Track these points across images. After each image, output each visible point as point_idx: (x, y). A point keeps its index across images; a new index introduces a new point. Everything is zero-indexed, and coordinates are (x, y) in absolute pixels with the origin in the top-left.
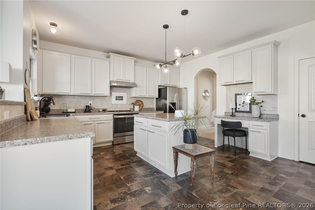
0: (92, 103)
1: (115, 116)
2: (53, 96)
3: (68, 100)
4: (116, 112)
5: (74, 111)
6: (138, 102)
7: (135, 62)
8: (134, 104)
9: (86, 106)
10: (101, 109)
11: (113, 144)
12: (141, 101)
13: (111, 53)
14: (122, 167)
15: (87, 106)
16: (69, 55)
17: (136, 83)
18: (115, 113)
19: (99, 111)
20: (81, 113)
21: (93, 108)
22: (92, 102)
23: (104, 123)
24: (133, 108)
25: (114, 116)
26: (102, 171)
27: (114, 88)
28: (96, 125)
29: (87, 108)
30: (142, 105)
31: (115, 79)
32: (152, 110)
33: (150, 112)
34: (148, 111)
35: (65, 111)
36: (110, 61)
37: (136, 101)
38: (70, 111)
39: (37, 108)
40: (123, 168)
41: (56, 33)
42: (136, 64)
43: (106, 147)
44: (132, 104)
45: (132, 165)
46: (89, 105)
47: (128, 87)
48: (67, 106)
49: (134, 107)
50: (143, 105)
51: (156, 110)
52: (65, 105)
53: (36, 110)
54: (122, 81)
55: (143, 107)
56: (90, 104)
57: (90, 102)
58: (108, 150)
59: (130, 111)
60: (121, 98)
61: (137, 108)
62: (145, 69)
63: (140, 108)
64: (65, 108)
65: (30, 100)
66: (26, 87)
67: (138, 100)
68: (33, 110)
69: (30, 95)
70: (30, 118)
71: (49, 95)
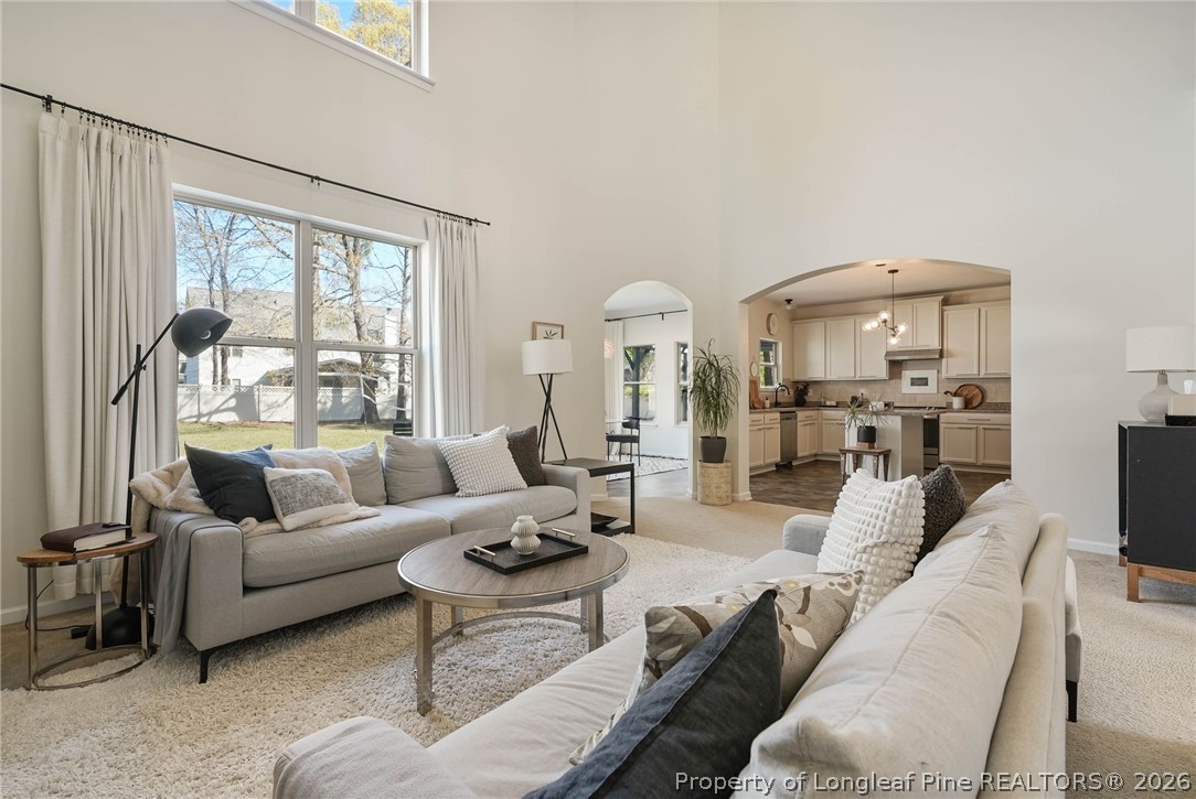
6: (967, 388)
8: (952, 394)
9: (852, 397)
15: (855, 397)
17: (948, 348)
27: (908, 363)
30: (980, 397)
31: (895, 348)
35: (823, 404)
37: (961, 387)
38: (829, 405)
39: (767, 397)
42: (946, 307)
44: (946, 394)
47: (929, 359)
48: (827, 396)
50: (983, 396)
52: (823, 396)
53: (766, 400)
54: (910, 348)
56: (861, 394)
57: (861, 391)
59: (944, 408)
60: (924, 382)
62: (976, 313)
63: (975, 403)
64: (823, 400)
65: (755, 390)
66: (752, 378)
67: (965, 385)
68: (757, 399)
69: (757, 385)
70: (752, 406)
71: (805, 382)
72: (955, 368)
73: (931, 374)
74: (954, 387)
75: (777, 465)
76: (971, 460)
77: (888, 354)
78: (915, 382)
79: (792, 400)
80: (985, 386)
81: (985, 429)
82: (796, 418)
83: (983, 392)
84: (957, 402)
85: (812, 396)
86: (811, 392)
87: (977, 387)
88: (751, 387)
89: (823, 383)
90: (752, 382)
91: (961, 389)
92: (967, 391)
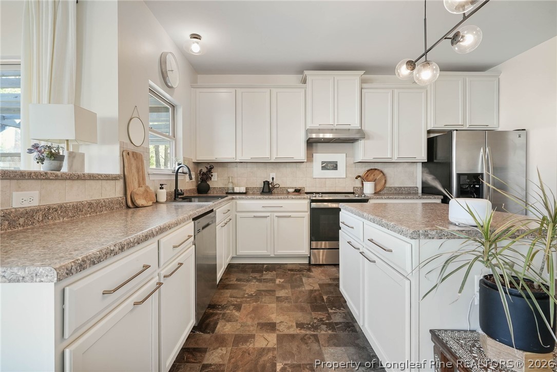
0: (276, 177)
1: (314, 205)
2: (213, 164)
3: (238, 171)
4: (314, 195)
5: (245, 192)
6: (373, 172)
7: (363, 81)
8: (363, 179)
9: (264, 182)
10: (293, 188)
11: (310, 264)
12: (382, 172)
13: (306, 72)
14: (298, 331)
15: (266, 183)
16: (233, 90)
17: (366, 128)
18: (314, 198)
19: (288, 193)
20: (257, 194)
21: (278, 186)
22: (276, 175)
23: (290, 217)
24: (361, 186)
25: (311, 203)
26: (252, 328)
27: (319, 144)
28: (276, 219)
29: (266, 185)
30: (384, 181)
31: (316, 125)
32: (409, 194)
33: (401, 199)
34: (399, 194)
35: (231, 191)
36: (306, 88)
37: (368, 171)
38: (238, 191)
39: (163, 185)
40: (298, 335)
41: (200, 52)
42: (364, 85)
43: (294, 267)
44: (356, 178)
45: (323, 332)
46: (271, 181)
47: (346, 140)
48: (235, 181)
49: (363, 184)
50: (386, 181)
51: (422, 192)
52: (230, 181)
53: (161, 188)
54: (331, 127)
55: (388, 185)
56: (273, 179)
57: (273, 175)
58: (294, 274)
59: (353, 193)
60: (333, 166)
61: (369, 188)
62: (390, 95)
63: (379, 188)
64: (230, 186)
65: (138, 172)
66: (131, 148)
67: (372, 169)
68: (142, 189)
69: (142, 161)
70: (130, 204)
71: (208, 163)
72: (365, 152)
73: (338, 156)
74: (362, 171)
77: (308, 131)
78: (326, 166)
79: (194, 186)
83: (385, 176)
85: (216, 181)
86: (215, 177)
88: (130, 164)
89: (229, 165)
90: (130, 154)
91: (368, 173)
92: (373, 175)
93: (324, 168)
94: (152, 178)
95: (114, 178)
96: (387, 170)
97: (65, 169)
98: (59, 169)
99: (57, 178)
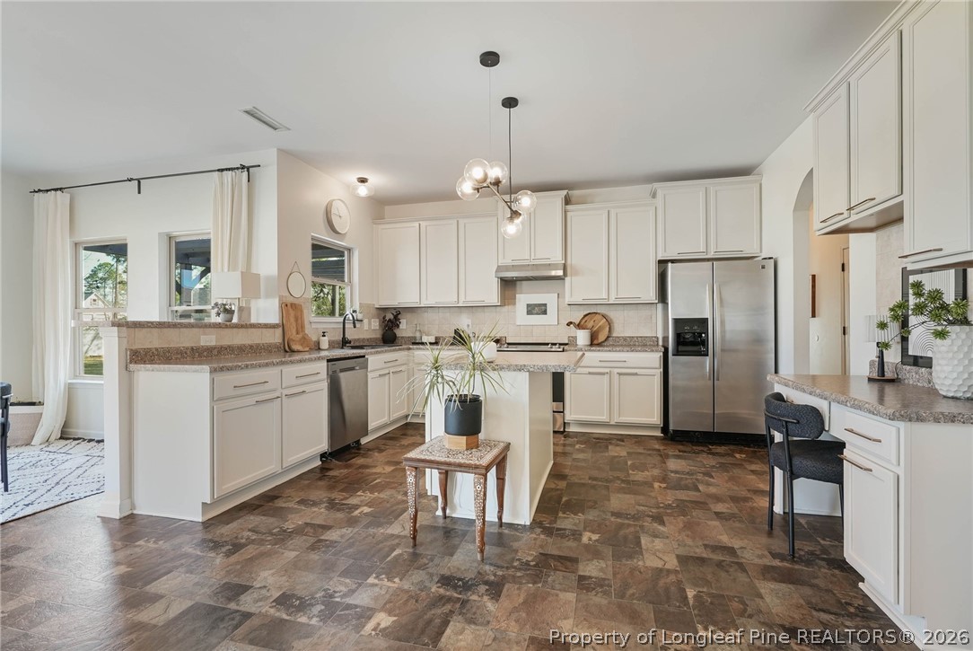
0: (472, 324)
2: (401, 310)
3: (429, 316)
5: (433, 342)
6: (593, 317)
8: (575, 326)
9: (456, 330)
16: (417, 224)
22: (471, 321)
27: (524, 282)
30: (608, 329)
31: (508, 261)
32: (645, 345)
35: (419, 341)
37: (585, 316)
38: (426, 341)
39: (326, 333)
44: (568, 325)
46: (460, 329)
48: (424, 329)
50: (611, 329)
52: (418, 329)
53: (323, 336)
54: (526, 263)
55: (615, 335)
56: (462, 326)
59: (567, 344)
60: (541, 309)
63: (601, 338)
64: (418, 335)
65: (296, 320)
66: (290, 300)
67: (589, 314)
68: (300, 336)
69: (302, 311)
70: (287, 348)
71: (395, 309)
72: (580, 290)
73: (549, 299)
74: (577, 316)
75: (323, 456)
76: (604, 418)
77: (499, 269)
78: (532, 309)
79: (378, 335)
80: (612, 314)
81: (620, 374)
82: (366, 367)
83: (610, 323)
84: (582, 337)
85: (405, 329)
86: (403, 324)
87: (604, 316)
88: (288, 314)
89: (419, 311)
90: (289, 305)
91: (586, 318)
92: (592, 322)
93: (529, 313)
94: (314, 326)
95: (273, 326)
96: (613, 314)
97: (235, 320)
98: (231, 320)
99: (227, 327)
